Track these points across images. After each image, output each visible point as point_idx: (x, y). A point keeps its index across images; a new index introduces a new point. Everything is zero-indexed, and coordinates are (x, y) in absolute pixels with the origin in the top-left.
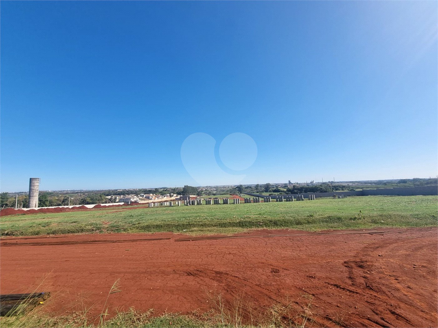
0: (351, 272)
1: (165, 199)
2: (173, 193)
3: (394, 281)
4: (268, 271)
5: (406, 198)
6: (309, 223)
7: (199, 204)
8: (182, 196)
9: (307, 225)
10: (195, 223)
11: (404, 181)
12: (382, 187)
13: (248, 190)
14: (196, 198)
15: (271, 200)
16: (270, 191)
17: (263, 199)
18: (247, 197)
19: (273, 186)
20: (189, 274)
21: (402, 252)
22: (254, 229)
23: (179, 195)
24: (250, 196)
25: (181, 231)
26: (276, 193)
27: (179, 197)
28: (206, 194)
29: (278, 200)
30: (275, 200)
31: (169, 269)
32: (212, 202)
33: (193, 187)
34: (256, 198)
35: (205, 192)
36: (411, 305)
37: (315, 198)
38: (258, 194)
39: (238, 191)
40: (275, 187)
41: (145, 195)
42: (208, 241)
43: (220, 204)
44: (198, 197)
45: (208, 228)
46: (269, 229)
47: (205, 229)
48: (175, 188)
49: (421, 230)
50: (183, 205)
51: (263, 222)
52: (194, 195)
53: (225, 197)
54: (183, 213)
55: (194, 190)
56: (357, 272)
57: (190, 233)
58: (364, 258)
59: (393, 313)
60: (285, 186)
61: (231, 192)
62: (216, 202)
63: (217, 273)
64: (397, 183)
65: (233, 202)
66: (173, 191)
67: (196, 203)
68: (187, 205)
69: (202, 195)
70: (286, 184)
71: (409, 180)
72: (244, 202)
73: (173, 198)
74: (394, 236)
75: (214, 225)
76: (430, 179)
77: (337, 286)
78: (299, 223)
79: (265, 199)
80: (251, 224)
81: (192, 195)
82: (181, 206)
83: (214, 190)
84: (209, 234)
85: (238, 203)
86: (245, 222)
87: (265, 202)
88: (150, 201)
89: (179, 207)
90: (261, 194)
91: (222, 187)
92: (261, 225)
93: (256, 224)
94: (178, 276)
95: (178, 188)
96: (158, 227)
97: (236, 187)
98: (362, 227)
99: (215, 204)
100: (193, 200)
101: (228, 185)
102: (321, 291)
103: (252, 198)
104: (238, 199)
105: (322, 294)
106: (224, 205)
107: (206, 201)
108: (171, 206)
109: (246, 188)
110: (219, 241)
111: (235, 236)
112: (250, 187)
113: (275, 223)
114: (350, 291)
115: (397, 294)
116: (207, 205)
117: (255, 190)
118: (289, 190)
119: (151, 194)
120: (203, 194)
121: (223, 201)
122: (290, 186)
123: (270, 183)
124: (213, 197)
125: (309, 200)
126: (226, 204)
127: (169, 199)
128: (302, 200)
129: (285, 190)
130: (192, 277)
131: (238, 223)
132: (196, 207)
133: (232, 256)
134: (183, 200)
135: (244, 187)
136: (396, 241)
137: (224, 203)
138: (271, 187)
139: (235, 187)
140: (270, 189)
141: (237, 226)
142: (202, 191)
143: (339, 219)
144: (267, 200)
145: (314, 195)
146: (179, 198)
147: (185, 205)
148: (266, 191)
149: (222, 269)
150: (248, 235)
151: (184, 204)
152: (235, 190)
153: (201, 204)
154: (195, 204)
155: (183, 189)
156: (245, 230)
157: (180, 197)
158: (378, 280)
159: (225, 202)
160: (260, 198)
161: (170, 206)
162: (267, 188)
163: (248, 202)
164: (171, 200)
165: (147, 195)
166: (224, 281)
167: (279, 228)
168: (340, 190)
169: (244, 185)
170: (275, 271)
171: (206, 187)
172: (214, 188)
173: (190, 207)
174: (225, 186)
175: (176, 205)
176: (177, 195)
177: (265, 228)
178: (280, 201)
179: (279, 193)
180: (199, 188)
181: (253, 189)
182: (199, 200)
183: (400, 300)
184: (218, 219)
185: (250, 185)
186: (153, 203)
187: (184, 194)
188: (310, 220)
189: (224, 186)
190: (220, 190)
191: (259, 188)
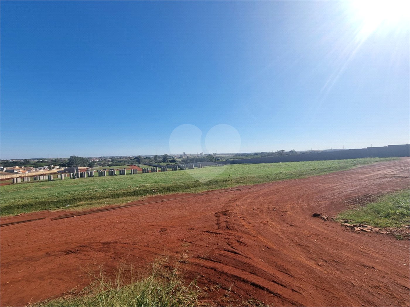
0: (218, 220)
1: (42, 171)
2: (54, 165)
3: (242, 221)
4: (157, 232)
5: (256, 165)
6: (195, 186)
7: (90, 176)
8: (67, 168)
9: (193, 189)
10: (82, 197)
11: (256, 154)
12: (245, 158)
13: (147, 161)
14: (86, 170)
15: (167, 169)
16: (167, 161)
17: (160, 169)
18: (145, 167)
19: (171, 156)
20: (69, 252)
21: (249, 201)
22: (149, 196)
23: (62, 167)
24: (149, 166)
25: (62, 208)
26: (172, 163)
27: (62, 169)
28: (99, 165)
29: (174, 169)
30: (171, 169)
31: (40, 253)
32: (106, 173)
33: (82, 158)
34: (154, 168)
35: (98, 163)
36: (249, 234)
37: (202, 167)
39: (136, 162)
40: (172, 157)
41: (5, 169)
42: (97, 214)
43: (116, 175)
44: (89, 168)
45: (99, 201)
46: (162, 195)
47: (94, 202)
48: (57, 159)
49: (260, 185)
50: (69, 179)
51: (157, 190)
52: (84, 166)
53: (121, 168)
54: (66, 187)
55: (84, 161)
56: (223, 218)
57: (75, 208)
58: (228, 209)
59: (238, 242)
60: (181, 157)
61: (128, 163)
62: (111, 174)
63: (104, 244)
64: (253, 155)
65: (131, 173)
66: (53, 162)
67: (86, 175)
68: (74, 178)
69: (94, 167)
70: (182, 155)
71: (259, 153)
72: (142, 172)
73: (53, 171)
74: (246, 191)
75: (105, 196)
76: (269, 153)
77: (208, 232)
78: (187, 187)
79: (162, 169)
80: (146, 192)
81: (81, 166)
82: (65, 179)
83: (110, 161)
84: (99, 207)
85: (136, 173)
86: (140, 190)
87: (162, 171)
88: (14, 176)
89: (62, 180)
90: (159, 164)
91: (119, 158)
92: (156, 192)
93: (151, 191)
94: (53, 257)
95: (61, 159)
96: (25, 206)
97: (135, 157)
98: (230, 186)
99: (110, 175)
100: (81, 172)
101: (125, 156)
102: (197, 238)
103: (149, 168)
104: (136, 170)
105: (197, 240)
106: (121, 176)
107: (99, 173)
108: (50, 179)
109: (144, 159)
110: (110, 212)
111: (129, 205)
112: (149, 158)
113: (168, 189)
114: (216, 233)
115: (242, 229)
116: (100, 177)
117: (154, 161)
118: (183, 161)
119: (17, 167)
120: (96, 165)
121: (119, 172)
122: (184, 157)
123: (168, 154)
124: (108, 168)
125: (198, 168)
126: (122, 175)
127: (48, 172)
128: (193, 168)
129: (180, 160)
130: (73, 255)
131: (132, 192)
132: (86, 179)
133: (123, 225)
134: (68, 172)
135: (142, 157)
136: (247, 194)
137: (120, 174)
138: (168, 157)
139: (133, 158)
140: (168, 160)
141: (131, 196)
142: (95, 162)
143: (216, 182)
144: (164, 170)
145: (202, 164)
146: (63, 171)
147: (71, 178)
148: (164, 161)
149: (110, 240)
150: (142, 202)
151: (69, 177)
152: (133, 161)
153: (93, 176)
154: (84, 177)
155: (69, 160)
156: (140, 198)
157: (64, 169)
158: (233, 222)
159: (122, 173)
160: (157, 168)
161: (49, 181)
162: (164, 159)
163: (146, 172)
164: (51, 174)
165: (9, 168)
166: (112, 250)
167: (171, 193)
168: (220, 160)
169: (143, 156)
170: (163, 230)
171: (100, 158)
172: (109, 159)
173: (77, 180)
174: (123, 157)
175: (58, 179)
176: (60, 167)
177: (159, 194)
178: (175, 170)
179: (175, 163)
180: (91, 158)
181: (152, 160)
182: (90, 172)
183: (244, 232)
184: (111, 191)
185: (149, 156)
186: (20, 178)
187: (70, 165)
188: (197, 184)
189: (121, 157)
190: (116, 161)
191: (157, 158)
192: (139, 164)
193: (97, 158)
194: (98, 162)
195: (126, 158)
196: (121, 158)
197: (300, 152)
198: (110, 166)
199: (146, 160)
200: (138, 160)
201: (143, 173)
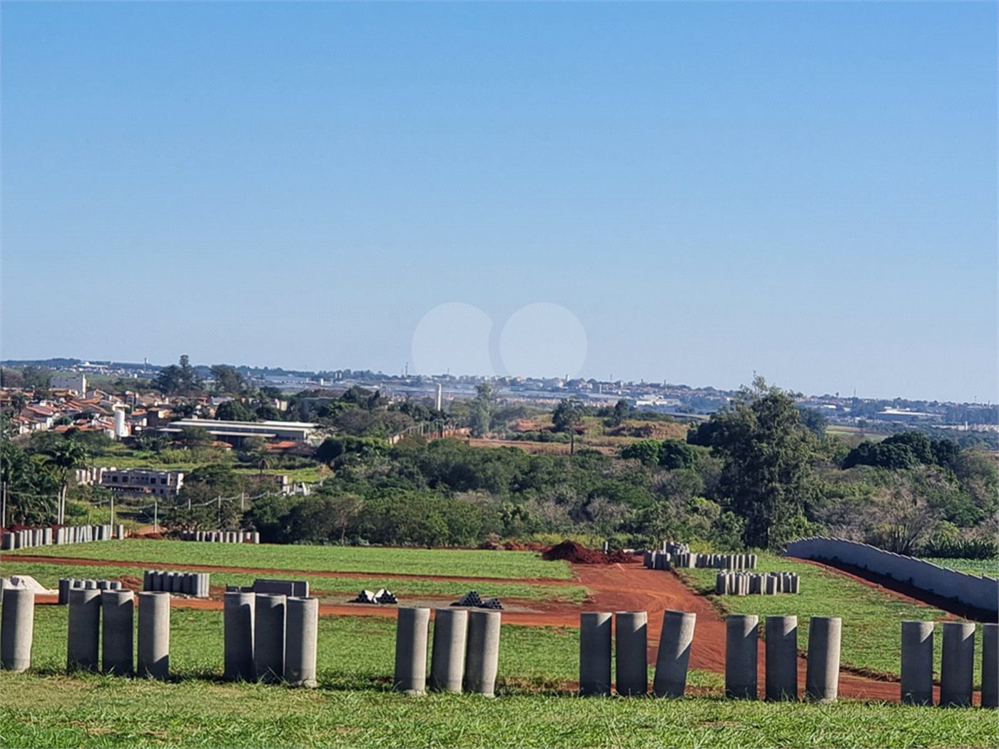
13: (896, 499)
28: (137, 500)
142: (75, 448)
171: (167, 380)
190: (394, 454)
192: (756, 537)
193: (119, 388)
194: (132, 442)
198: (288, 525)
199: (894, 476)
200: (747, 462)
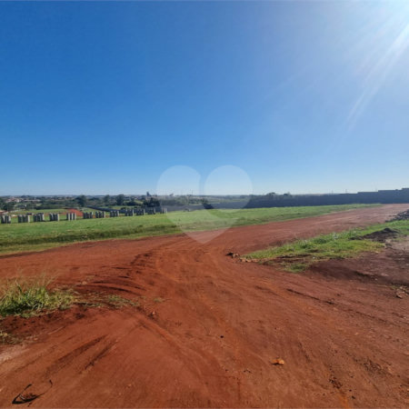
7: (5, 223)
13: (94, 203)
15: (118, 214)
17: (108, 214)
18: (89, 211)
19: (128, 198)
22: (76, 242)
24: (93, 210)
26: (130, 207)
28: (22, 207)
29: (127, 214)
30: (124, 215)
32: (30, 219)
34: (100, 212)
35: (20, 204)
37: (166, 212)
38: (107, 208)
39: (78, 204)
40: (130, 199)
43: (43, 221)
44: (5, 211)
53: (52, 212)
60: (142, 198)
61: (66, 206)
62: (38, 219)
65: (66, 218)
69: (13, 210)
70: (144, 196)
72: (82, 217)
75: (20, 242)
79: (111, 213)
85: (74, 219)
87: (111, 216)
90: (110, 208)
91: (53, 198)
93: (80, 237)
97: (76, 197)
99: (35, 221)
101: (62, 195)
103: (93, 212)
104: (74, 215)
106: (51, 222)
107: (19, 218)
109: (90, 200)
112: (97, 199)
116: (19, 224)
117: (105, 203)
118: (146, 204)
121: (49, 217)
122: (147, 198)
123: (125, 194)
124: (34, 212)
125: (161, 213)
126: (54, 222)
128: (154, 214)
129: (142, 203)
135: (87, 198)
137: (51, 220)
138: (125, 199)
139: (74, 199)
140: (124, 202)
142: (13, 203)
144: (114, 215)
145: (166, 209)
148: (119, 204)
152: (73, 202)
153: (9, 222)
159: (54, 218)
160: (106, 212)
162: (119, 200)
163: (88, 218)
169: (89, 196)
171: (22, 197)
174: (58, 197)
178: (129, 216)
180: (8, 198)
181: (101, 202)
182: (6, 217)
184: (28, 236)
185: (96, 196)
189: (56, 196)
190: (48, 202)
191: (109, 200)
192: (82, 206)
193: (17, 198)
194: (20, 202)
195: (63, 198)
196: (55, 198)
197: (297, 196)
198: (38, 208)
199: (93, 201)
200: (81, 201)
201: (84, 218)
